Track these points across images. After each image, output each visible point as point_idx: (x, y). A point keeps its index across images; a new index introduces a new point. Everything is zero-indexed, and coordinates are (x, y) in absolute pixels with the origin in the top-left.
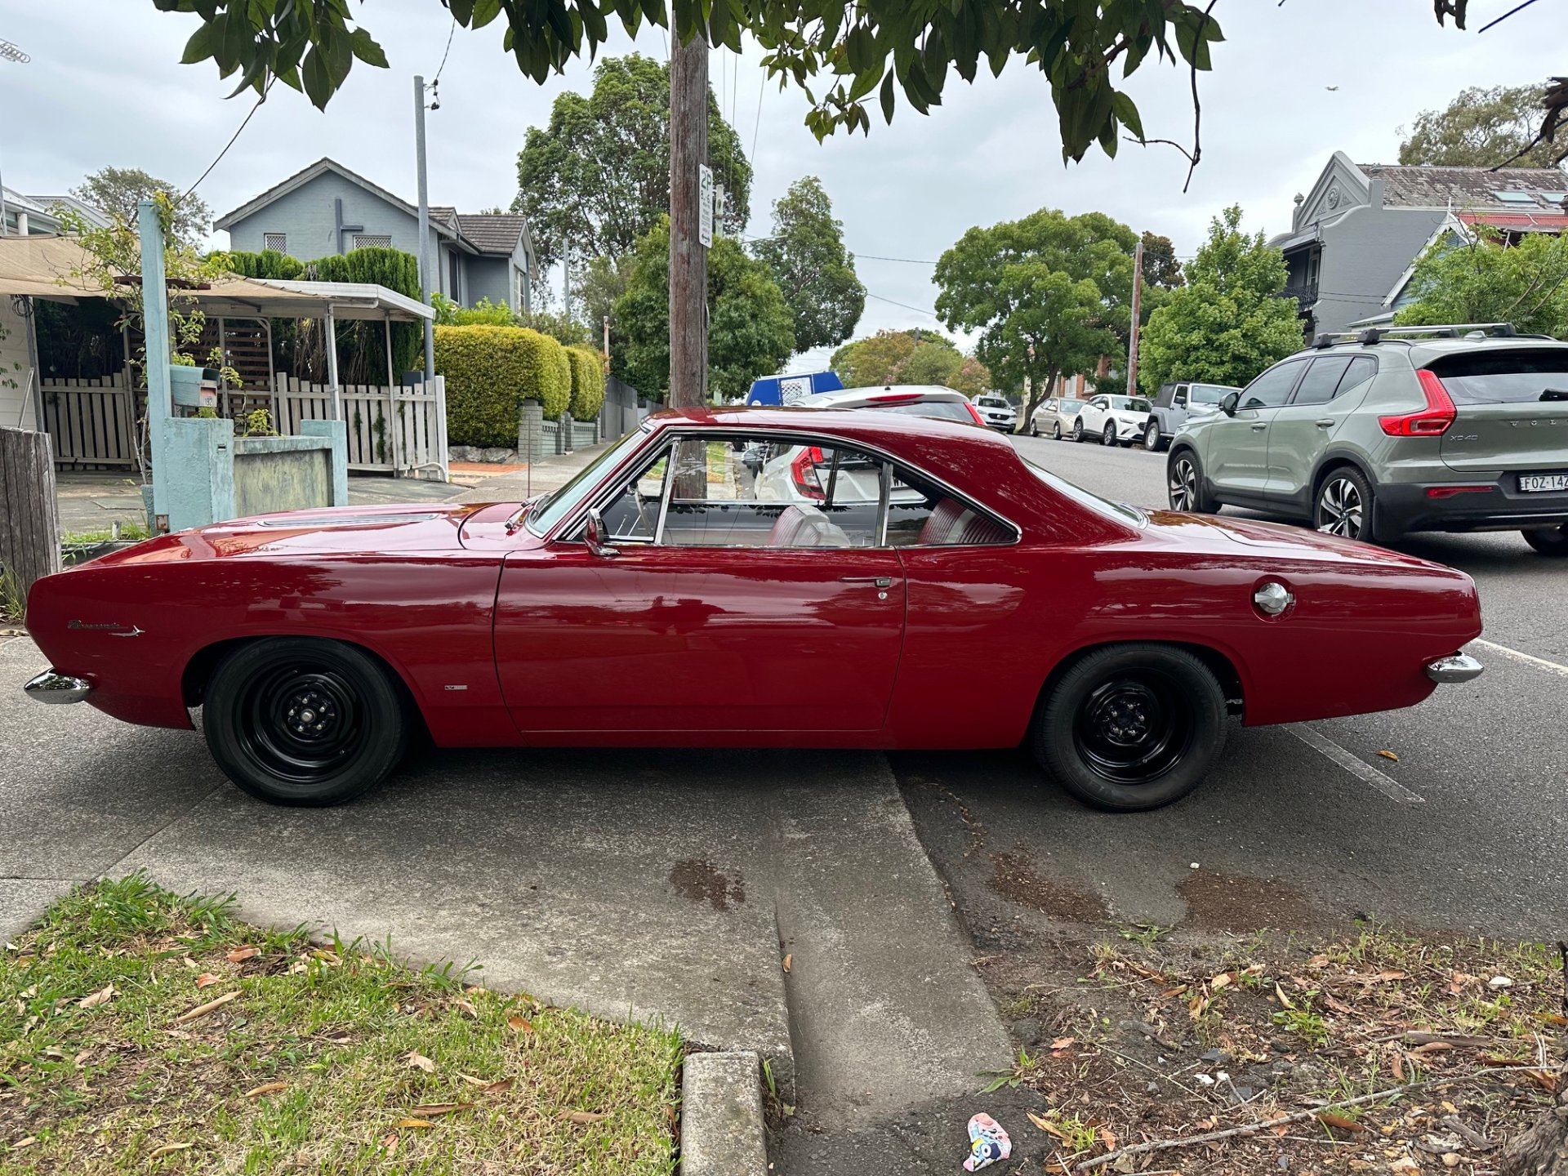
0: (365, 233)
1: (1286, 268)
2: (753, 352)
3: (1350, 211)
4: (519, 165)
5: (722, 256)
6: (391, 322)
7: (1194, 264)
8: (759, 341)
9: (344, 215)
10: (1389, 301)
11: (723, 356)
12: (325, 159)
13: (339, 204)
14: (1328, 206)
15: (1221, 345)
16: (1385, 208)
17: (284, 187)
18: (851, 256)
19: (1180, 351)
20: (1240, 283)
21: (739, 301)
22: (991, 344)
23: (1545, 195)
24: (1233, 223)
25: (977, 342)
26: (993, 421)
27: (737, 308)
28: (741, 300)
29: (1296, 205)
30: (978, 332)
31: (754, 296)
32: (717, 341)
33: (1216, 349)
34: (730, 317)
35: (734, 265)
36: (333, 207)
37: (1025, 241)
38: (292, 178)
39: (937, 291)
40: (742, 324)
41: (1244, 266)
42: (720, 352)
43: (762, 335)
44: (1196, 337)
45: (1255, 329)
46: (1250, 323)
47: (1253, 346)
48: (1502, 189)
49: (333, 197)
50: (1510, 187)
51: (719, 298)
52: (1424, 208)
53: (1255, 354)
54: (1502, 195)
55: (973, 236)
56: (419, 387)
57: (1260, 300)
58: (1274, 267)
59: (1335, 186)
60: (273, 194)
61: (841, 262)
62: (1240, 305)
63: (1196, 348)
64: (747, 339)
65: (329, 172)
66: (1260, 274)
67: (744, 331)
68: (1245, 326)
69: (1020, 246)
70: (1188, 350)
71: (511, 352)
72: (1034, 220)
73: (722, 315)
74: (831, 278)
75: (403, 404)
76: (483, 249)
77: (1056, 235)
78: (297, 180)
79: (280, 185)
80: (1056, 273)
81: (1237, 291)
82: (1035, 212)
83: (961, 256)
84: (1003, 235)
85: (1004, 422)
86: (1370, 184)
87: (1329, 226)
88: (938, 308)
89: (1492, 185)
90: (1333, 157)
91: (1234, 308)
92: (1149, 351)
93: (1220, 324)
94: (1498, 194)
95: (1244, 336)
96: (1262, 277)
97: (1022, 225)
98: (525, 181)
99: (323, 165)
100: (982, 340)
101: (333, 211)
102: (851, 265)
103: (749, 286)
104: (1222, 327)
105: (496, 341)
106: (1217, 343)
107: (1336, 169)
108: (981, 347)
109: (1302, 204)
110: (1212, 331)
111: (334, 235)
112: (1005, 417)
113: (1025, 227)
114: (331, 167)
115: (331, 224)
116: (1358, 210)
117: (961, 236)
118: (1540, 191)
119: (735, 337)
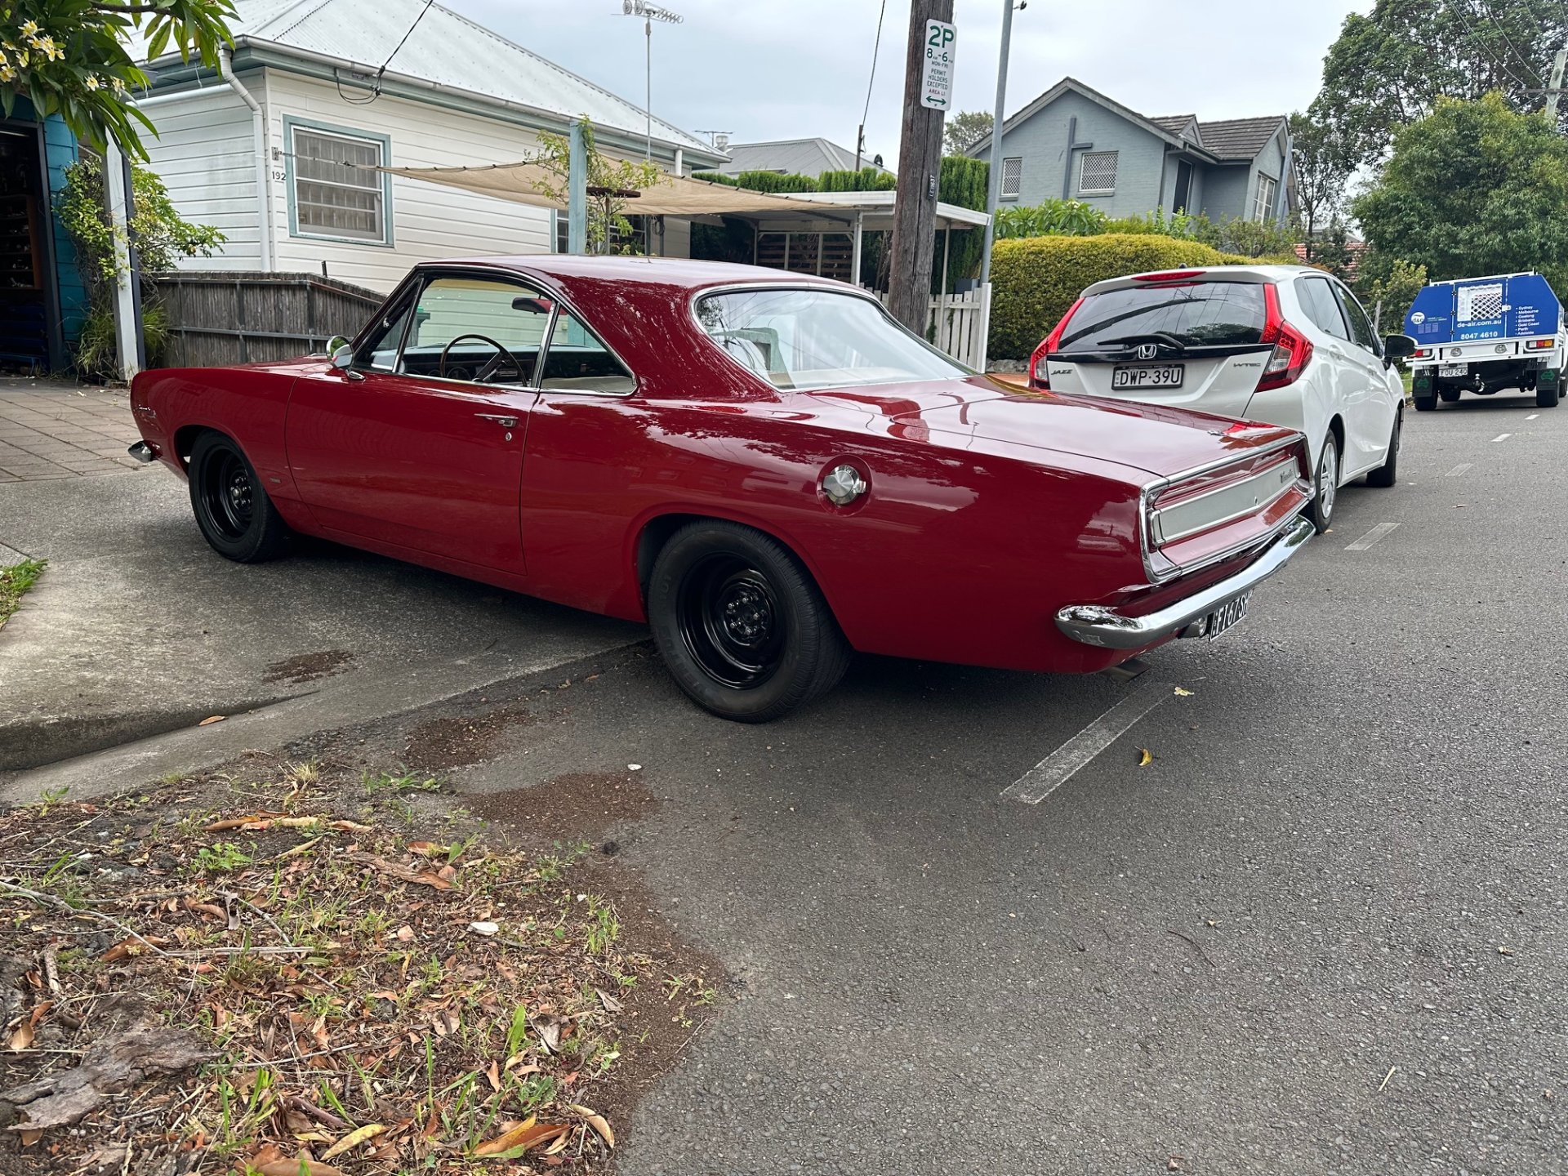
0: (1094, 150)
4: (1326, 59)
6: (951, 231)
9: (1077, 133)
11: (1486, 264)
12: (1068, 79)
13: (1074, 121)
17: (1027, 111)
21: (1521, 195)
28: (1526, 194)
36: (1068, 127)
38: (1034, 102)
40: (1520, 224)
42: (1481, 260)
49: (1069, 117)
56: (968, 294)
60: (1016, 119)
65: (1070, 91)
67: (1521, 232)
71: (1132, 261)
73: (1492, 213)
75: (953, 311)
76: (1222, 157)
78: (1038, 103)
79: (1024, 110)
98: (1331, 77)
99: (1064, 85)
101: (1066, 131)
105: (1119, 250)
111: (1065, 155)
114: (1070, 85)
115: (1064, 144)
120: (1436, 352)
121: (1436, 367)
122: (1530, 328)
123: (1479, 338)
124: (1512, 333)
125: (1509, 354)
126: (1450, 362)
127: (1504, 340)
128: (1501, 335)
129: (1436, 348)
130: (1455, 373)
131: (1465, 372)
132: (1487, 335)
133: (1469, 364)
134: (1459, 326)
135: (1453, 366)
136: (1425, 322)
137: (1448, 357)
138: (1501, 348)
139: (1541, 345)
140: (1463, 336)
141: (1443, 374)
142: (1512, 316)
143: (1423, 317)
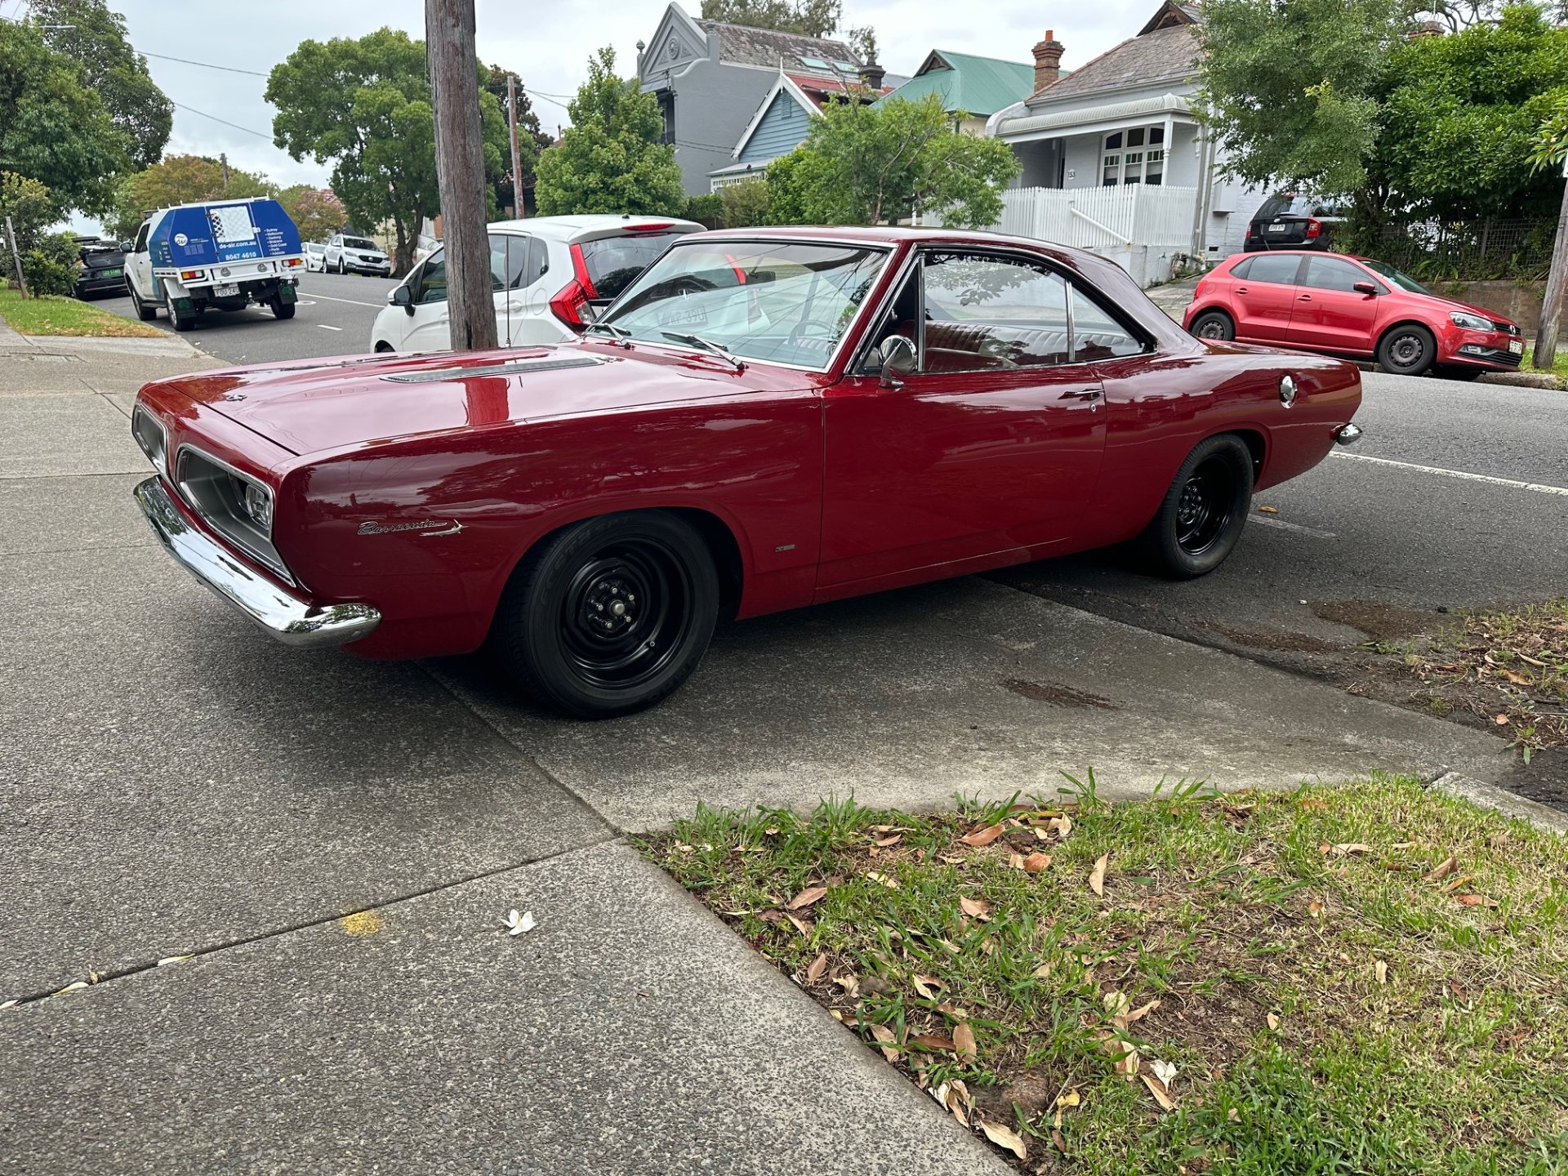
1: (662, 115)
2: (82, 173)
3: (695, 61)
5: (15, 45)
7: (578, 103)
8: (90, 160)
10: (737, 152)
14: (669, 56)
15: (617, 189)
16: (722, 63)
18: (142, 59)
19: (578, 193)
20: (625, 127)
21: (51, 106)
22: (347, 178)
23: (837, 65)
24: (608, 64)
25: (331, 175)
26: (365, 264)
27: (50, 116)
28: (54, 105)
29: (638, 51)
30: (333, 163)
31: (71, 101)
32: (28, 158)
33: (612, 193)
34: (44, 127)
35: (35, 59)
37: (371, 62)
39: (273, 111)
40: (61, 137)
41: (627, 111)
43: (92, 152)
44: (593, 180)
45: (646, 174)
46: (640, 168)
47: (645, 191)
48: (804, 55)
50: (809, 53)
51: (21, 101)
52: (751, 67)
53: (648, 200)
54: (808, 61)
55: (308, 51)
57: (644, 145)
58: (653, 114)
59: (674, 36)
61: (132, 68)
62: (628, 149)
63: (594, 192)
64: (73, 158)
66: (641, 119)
67: (66, 146)
68: (635, 170)
69: (366, 68)
70: (585, 193)
72: (379, 39)
73: (29, 124)
74: (123, 84)
77: (406, 59)
80: (413, 103)
81: (622, 135)
82: (378, 30)
83: (298, 73)
84: (342, 52)
85: (378, 265)
86: (708, 39)
87: (680, 75)
88: (277, 132)
89: (797, 50)
90: (670, 7)
91: (624, 152)
92: (547, 193)
93: (612, 168)
94: (803, 59)
95: (636, 180)
96: (643, 121)
97: (365, 43)
100: (336, 172)
102: (145, 72)
103: (62, 88)
104: (615, 171)
106: (612, 187)
107: (673, 19)
108: (336, 179)
109: (644, 51)
110: (606, 175)
112: (378, 260)
113: (368, 46)
116: (702, 63)
117: (294, 50)
118: (831, 60)
119: (53, 153)
120: (207, 273)
121: (210, 288)
122: (282, 249)
123: (241, 258)
124: (268, 254)
125: (269, 273)
126: (224, 282)
127: (262, 260)
128: (259, 256)
129: (206, 268)
130: (228, 293)
131: (237, 292)
132: (247, 255)
133: (239, 283)
134: (221, 247)
135: (225, 286)
136: (189, 243)
137: (220, 279)
138: (262, 268)
139: (292, 263)
140: (227, 257)
141: (218, 294)
142: (262, 237)
143: (186, 239)
